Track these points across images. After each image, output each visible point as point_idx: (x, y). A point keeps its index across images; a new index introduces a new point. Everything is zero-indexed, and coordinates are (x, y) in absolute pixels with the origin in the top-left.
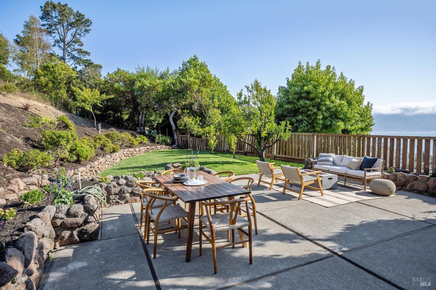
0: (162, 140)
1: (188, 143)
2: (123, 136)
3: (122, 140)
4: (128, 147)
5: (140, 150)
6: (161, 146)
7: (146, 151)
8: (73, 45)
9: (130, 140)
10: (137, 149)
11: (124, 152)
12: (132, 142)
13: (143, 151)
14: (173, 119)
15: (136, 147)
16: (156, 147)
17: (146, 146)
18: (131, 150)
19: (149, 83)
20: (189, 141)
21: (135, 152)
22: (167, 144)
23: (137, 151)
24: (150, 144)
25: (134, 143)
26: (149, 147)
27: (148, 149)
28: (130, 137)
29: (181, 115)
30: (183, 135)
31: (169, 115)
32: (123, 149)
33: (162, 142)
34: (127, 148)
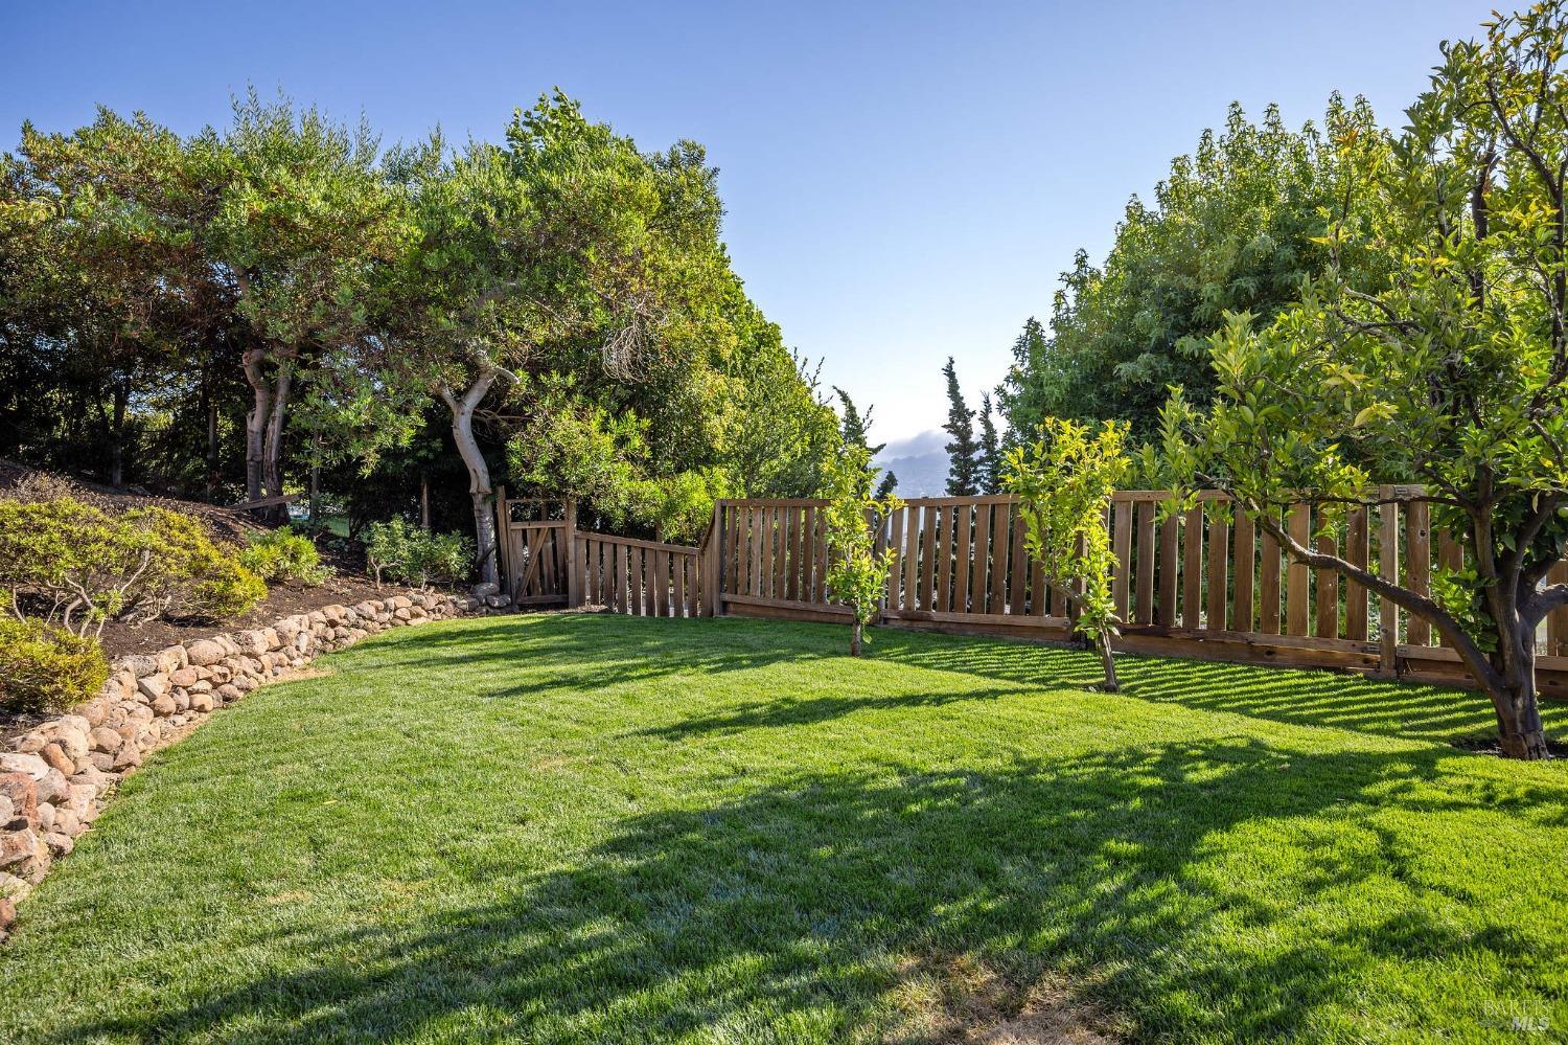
0: (414, 553)
1: (565, 569)
2: (149, 536)
3: (130, 570)
4: (183, 622)
5: (282, 637)
6: (412, 592)
7: (325, 640)
9: (197, 573)
10: (262, 638)
11: (148, 682)
12: (218, 586)
13: (304, 642)
14: (477, 424)
15: (247, 621)
16: (386, 608)
17: (317, 606)
18: (209, 647)
19: (326, 198)
20: (571, 556)
21: (247, 664)
22: (443, 581)
23: (260, 648)
24: (342, 587)
25: (239, 590)
26: (343, 610)
27: (332, 624)
28: (204, 546)
29: (528, 400)
30: (535, 525)
31: (451, 403)
32: (140, 648)
33: (413, 569)
34: (172, 630)
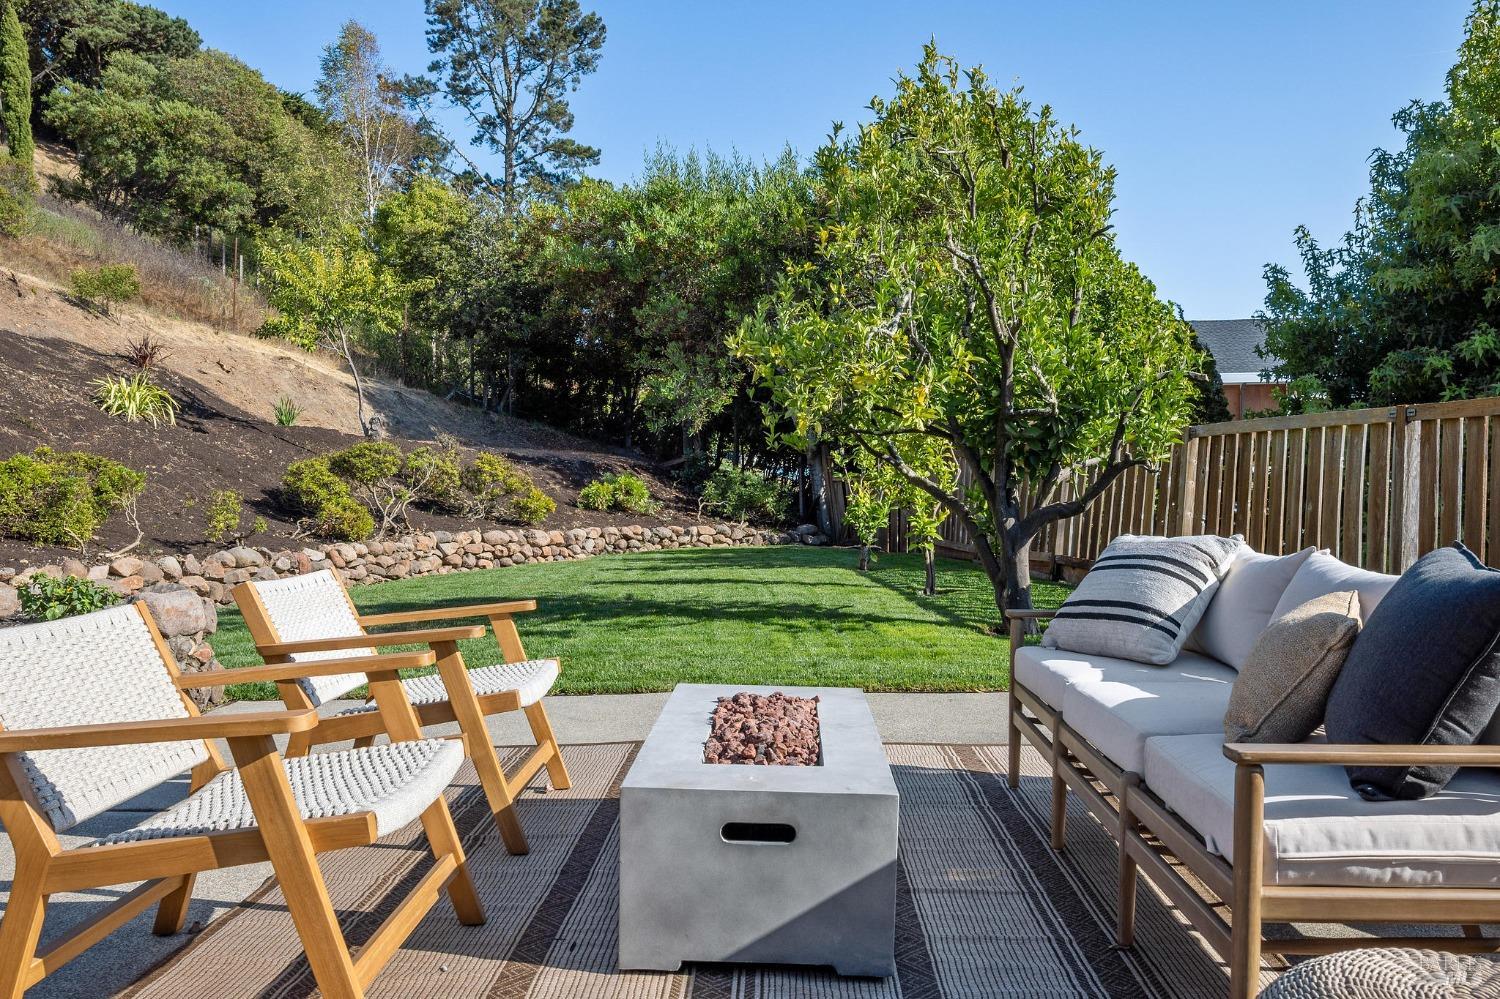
6: (726, 525)
8: (542, 131)
10: (548, 536)
11: (445, 546)
12: (522, 502)
13: (591, 544)
16: (689, 532)
17: (616, 523)
18: (501, 535)
21: (528, 549)
22: (760, 519)
24: (668, 516)
33: (737, 508)
